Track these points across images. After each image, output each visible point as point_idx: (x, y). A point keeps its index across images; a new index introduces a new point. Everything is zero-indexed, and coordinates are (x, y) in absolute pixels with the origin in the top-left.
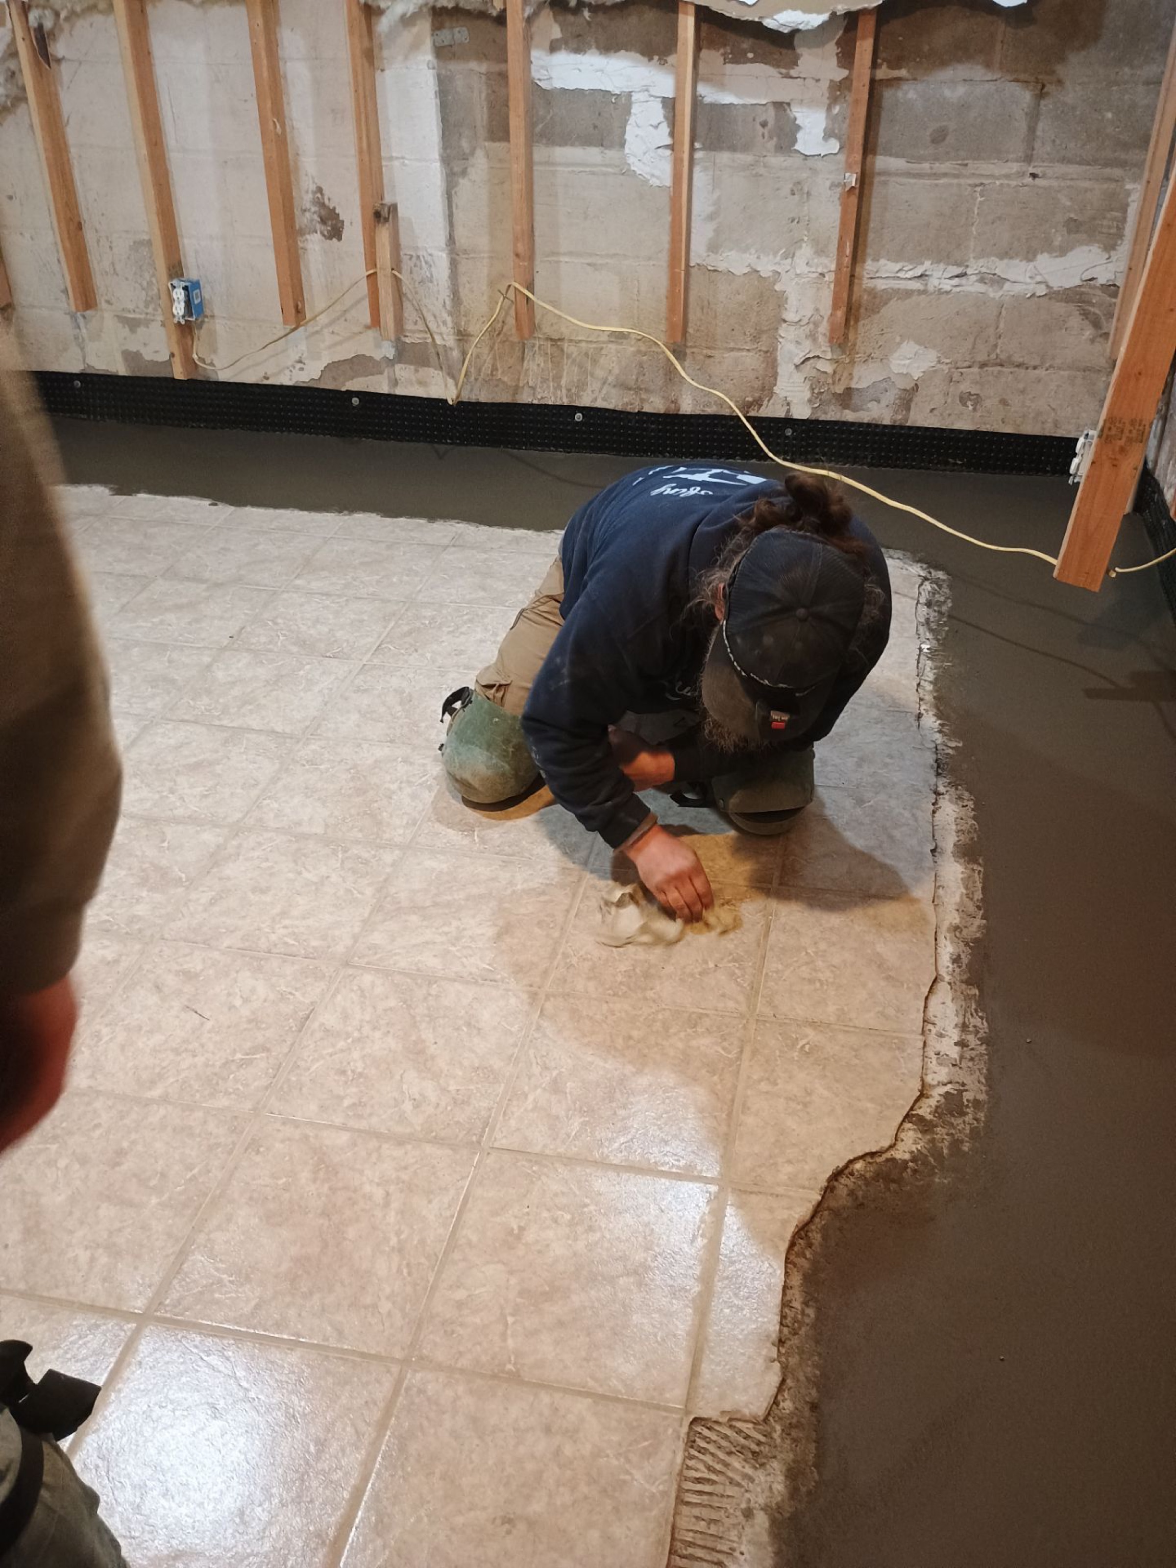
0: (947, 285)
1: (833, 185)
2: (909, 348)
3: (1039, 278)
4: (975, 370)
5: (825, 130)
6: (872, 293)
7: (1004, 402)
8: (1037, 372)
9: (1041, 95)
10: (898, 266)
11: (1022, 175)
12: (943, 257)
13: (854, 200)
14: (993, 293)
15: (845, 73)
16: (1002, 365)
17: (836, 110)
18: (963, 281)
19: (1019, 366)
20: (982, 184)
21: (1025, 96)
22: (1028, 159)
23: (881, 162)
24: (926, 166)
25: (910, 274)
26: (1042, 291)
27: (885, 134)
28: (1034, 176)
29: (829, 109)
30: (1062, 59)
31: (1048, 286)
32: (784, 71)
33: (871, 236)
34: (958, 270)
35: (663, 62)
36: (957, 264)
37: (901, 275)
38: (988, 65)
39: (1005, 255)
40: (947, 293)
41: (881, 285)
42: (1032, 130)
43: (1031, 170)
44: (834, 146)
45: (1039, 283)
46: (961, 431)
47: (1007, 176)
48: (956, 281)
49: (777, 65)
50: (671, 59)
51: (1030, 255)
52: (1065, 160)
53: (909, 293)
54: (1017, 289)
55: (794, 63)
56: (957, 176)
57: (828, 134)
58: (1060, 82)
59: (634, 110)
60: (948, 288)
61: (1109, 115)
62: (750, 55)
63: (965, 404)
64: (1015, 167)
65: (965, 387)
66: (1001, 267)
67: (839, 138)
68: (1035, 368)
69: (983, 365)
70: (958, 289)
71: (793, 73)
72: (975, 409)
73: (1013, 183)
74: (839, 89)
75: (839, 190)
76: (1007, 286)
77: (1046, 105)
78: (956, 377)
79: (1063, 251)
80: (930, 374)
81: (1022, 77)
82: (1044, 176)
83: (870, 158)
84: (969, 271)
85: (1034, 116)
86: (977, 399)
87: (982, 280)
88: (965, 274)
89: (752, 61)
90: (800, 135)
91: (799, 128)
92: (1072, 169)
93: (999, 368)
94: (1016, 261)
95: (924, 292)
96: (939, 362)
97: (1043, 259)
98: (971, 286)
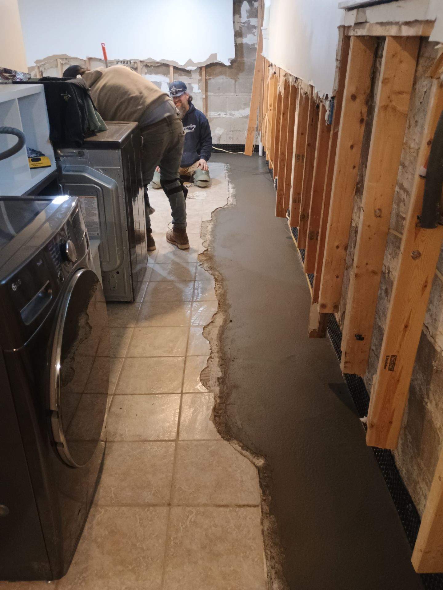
0: (224, 116)
1: (201, 98)
2: (218, 129)
3: (240, 114)
4: (231, 132)
5: (198, 88)
6: (210, 118)
7: (237, 138)
8: (242, 132)
9: (236, 81)
10: (214, 113)
11: (235, 95)
12: (222, 111)
13: (205, 100)
14: (233, 117)
15: (200, 78)
16: (236, 131)
17: (200, 84)
18: (227, 115)
19: (239, 131)
20: (228, 97)
21: (233, 81)
22: (235, 92)
23: (209, 94)
24: (217, 94)
25: (217, 114)
26: (241, 116)
27: (209, 88)
28: (237, 95)
29: (198, 84)
30: (238, 75)
31: (242, 116)
32: (190, 78)
33: (209, 107)
34: (225, 113)
35: (167, 76)
36: (225, 112)
37: (215, 114)
38: (226, 76)
39: (234, 110)
40: (224, 118)
41: (212, 117)
42: (235, 87)
43: (236, 94)
44: (200, 91)
45: (240, 115)
46: (230, 145)
47: (232, 96)
48: (225, 115)
49: (188, 76)
50: (169, 75)
51: (238, 110)
52: (241, 92)
53: (217, 118)
54: (237, 116)
55: (191, 76)
56: (223, 96)
57: (199, 89)
58: (239, 78)
59: (162, 85)
60: (224, 117)
61: (248, 84)
62: (183, 75)
63: (230, 139)
64: (233, 94)
65: (230, 136)
66: (233, 112)
67: (200, 89)
68: (242, 131)
69: (233, 131)
70: (226, 117)
71: (191, 78)
72: (232, 140)
73: (233, 97)
74: (200, 81)
75: (202, 99)
76: (235, 116)
77: (237, 83)
78: (228, 134)
79: (244, 109)
80: (223, 133)
81: (232, 78)
82: (238, 95)
83: (207, 93)
84: (228, 113)
85: (235, 85)
86: (232, 138)
87: (230, 115)
88: (226, 114)
89: (183, 76)
90: (194, 89)
91: (193, 88)
92: (244, 94)
93: (235, 132)
94: (236, 111)
95: (220, 118)
96: (224, 131)
97: (241, 111)
98: (228, 116)
